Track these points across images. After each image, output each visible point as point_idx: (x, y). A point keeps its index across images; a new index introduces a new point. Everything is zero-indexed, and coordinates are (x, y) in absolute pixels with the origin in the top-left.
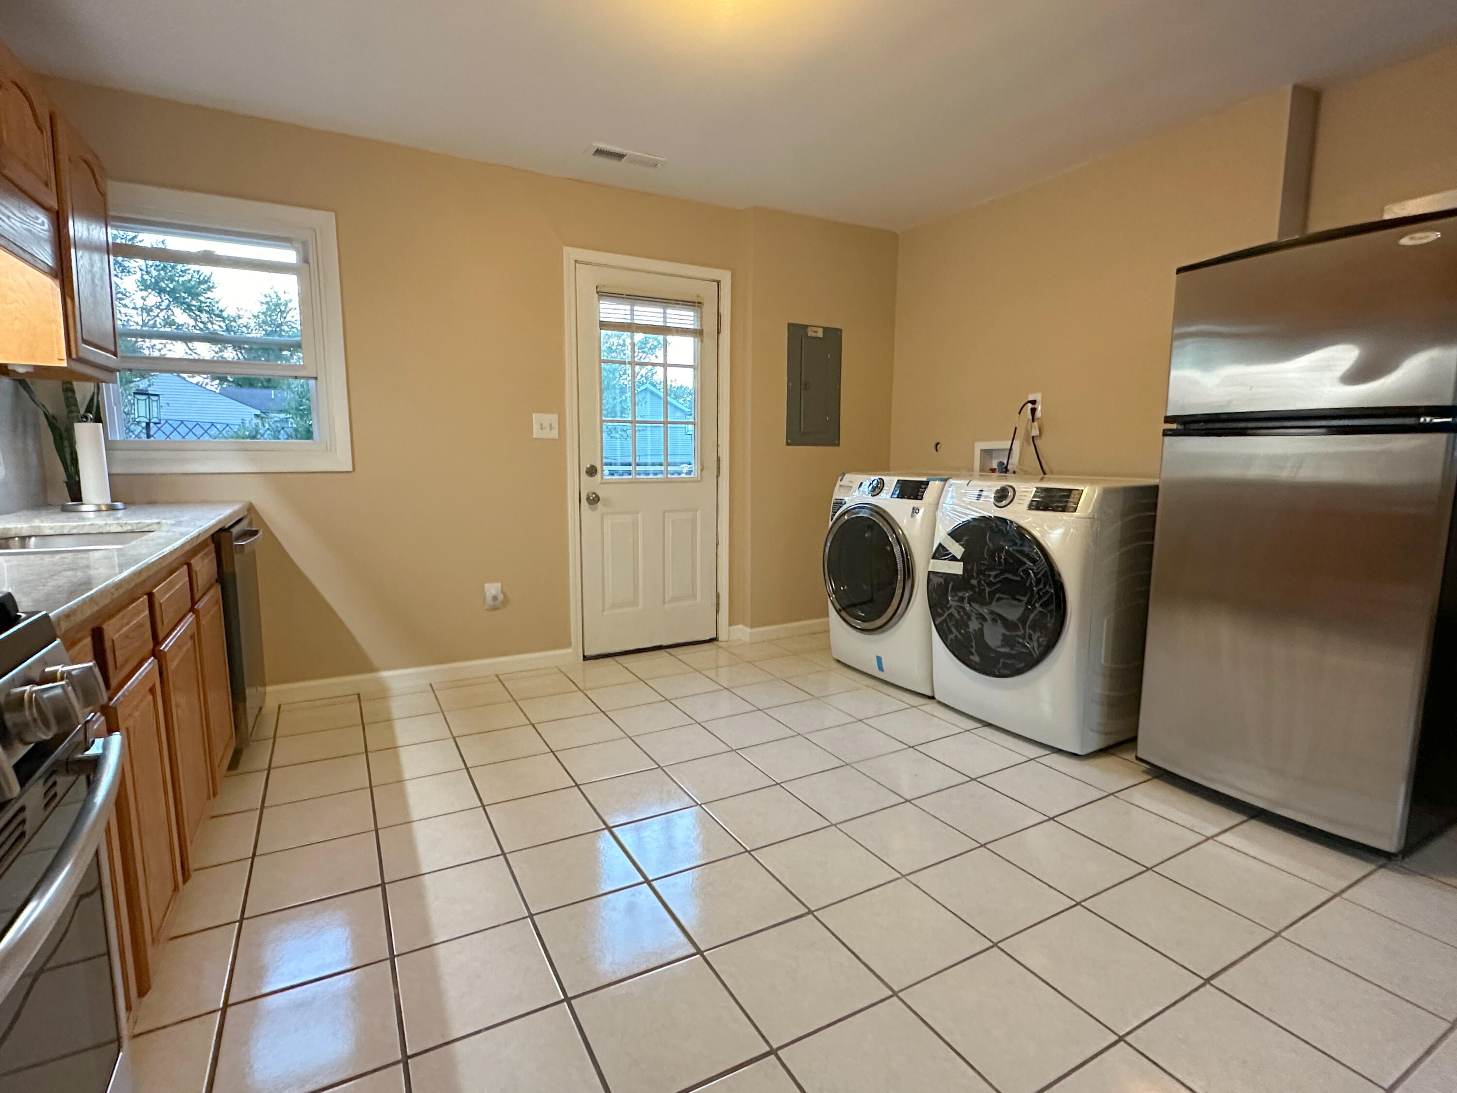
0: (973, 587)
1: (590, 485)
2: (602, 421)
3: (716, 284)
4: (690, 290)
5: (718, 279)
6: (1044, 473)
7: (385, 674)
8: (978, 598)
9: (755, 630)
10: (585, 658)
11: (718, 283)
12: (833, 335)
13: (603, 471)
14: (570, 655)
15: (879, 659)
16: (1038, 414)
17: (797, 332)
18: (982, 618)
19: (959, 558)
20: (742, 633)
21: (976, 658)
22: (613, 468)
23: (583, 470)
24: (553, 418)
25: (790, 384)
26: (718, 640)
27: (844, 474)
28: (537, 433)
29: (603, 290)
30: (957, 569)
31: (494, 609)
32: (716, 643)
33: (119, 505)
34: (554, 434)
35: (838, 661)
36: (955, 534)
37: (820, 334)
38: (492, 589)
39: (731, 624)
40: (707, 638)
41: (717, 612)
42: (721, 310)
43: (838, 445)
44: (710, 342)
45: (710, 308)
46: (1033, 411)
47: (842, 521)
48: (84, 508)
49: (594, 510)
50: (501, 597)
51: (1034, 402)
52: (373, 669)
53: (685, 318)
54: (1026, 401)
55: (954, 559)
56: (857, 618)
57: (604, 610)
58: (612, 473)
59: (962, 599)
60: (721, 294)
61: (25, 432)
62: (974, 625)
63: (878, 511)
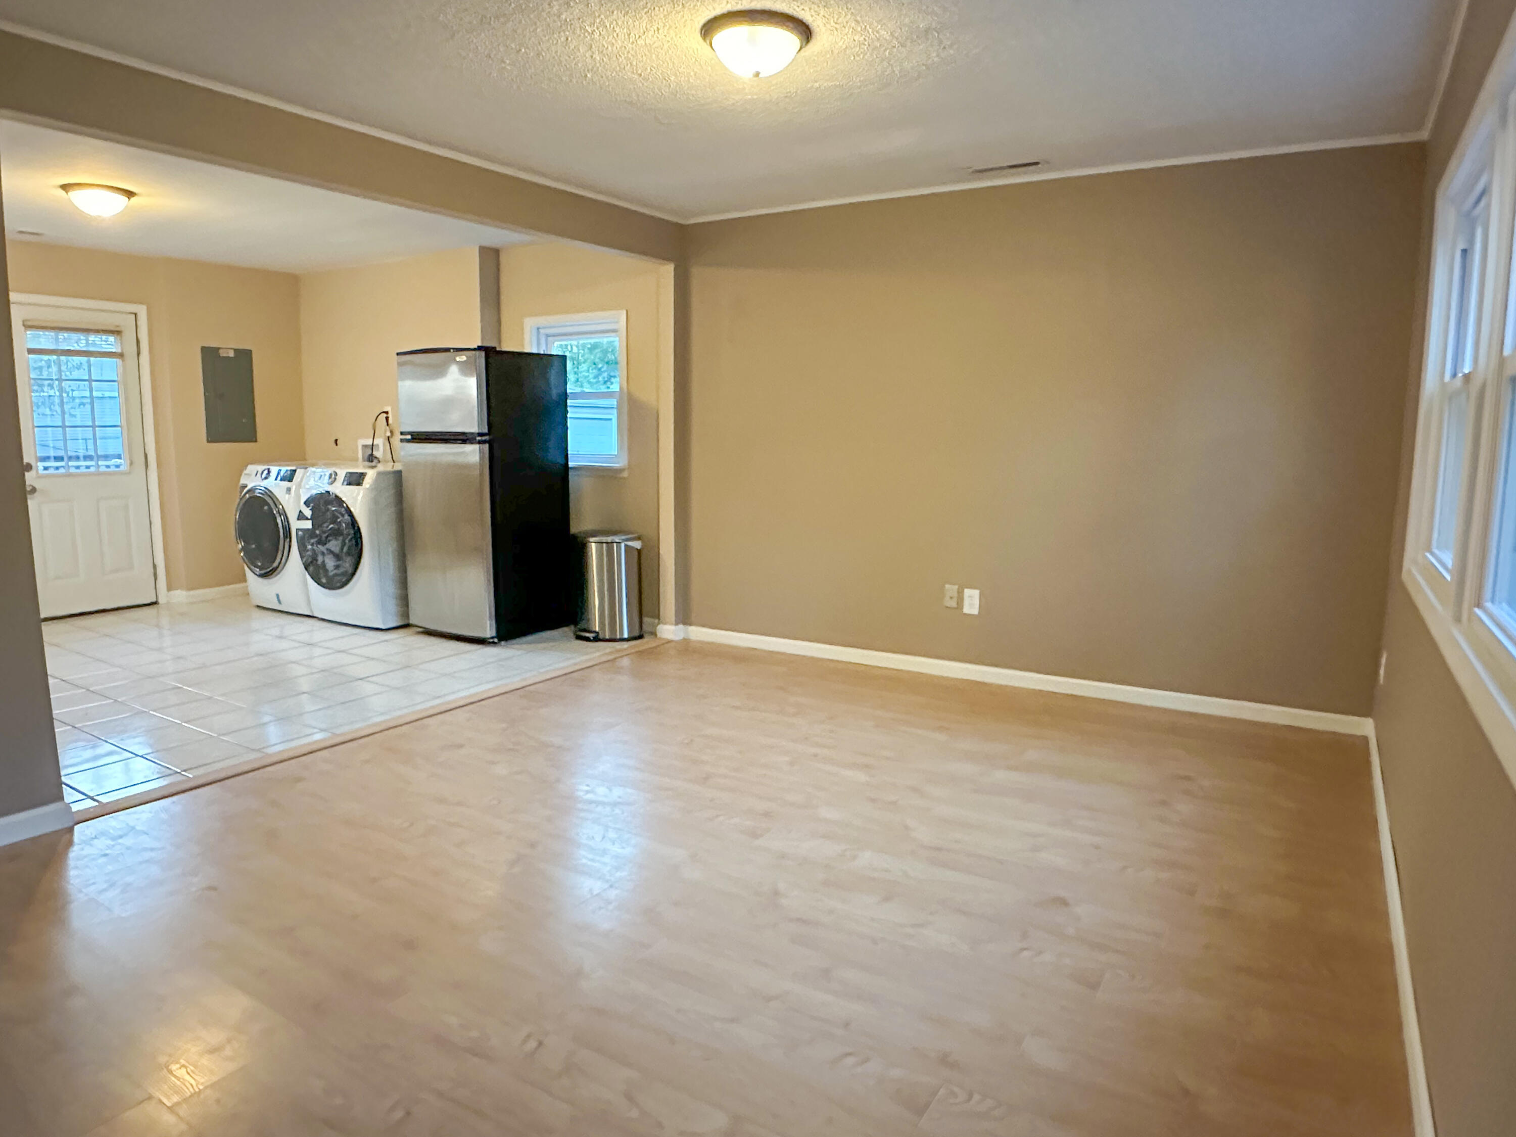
0: (317, 536)
1: (29, 479)
2: (35, 428)
3: (134, 316)
4: (110, 321)
5: (135, 312)
6: (394, 462)
8: (321, 542)
9: (192, 593)
11: (136, 314)
12: (244, 356)
13: (38, 467)
15: (278, 596)
16: (390, 421)
17: (210, 355)
18: (323, 554)
19: (309, 517)
20: (180, 596)
21: (324, 581)
22: (47, 464)
25: (207, 394)
26: (158, 604)
27: (246, 466)
29: (29, 323)
30: (308, 525)
32: (155, 606)
35: (258, 606)
36: (307, 503)
37: (231, 354)
39: (169, 588)
40: (148, 602)
41: (156, 579)
42: (139, 336)
43: (256, 441)
44: (131, 362)
45: (129, 335)
46: (387, 418)
47: (244, 500)
49: (33, 499)
51: (387, 413)
53: (109, 343)
54: (382, 411)
55: (307, 519)
56: (256, 566)
57: (49, 580)
58: (46, 468)
59: (312, 545)
60: (139, 323)
62: (320, 559)
63: (269, 493)
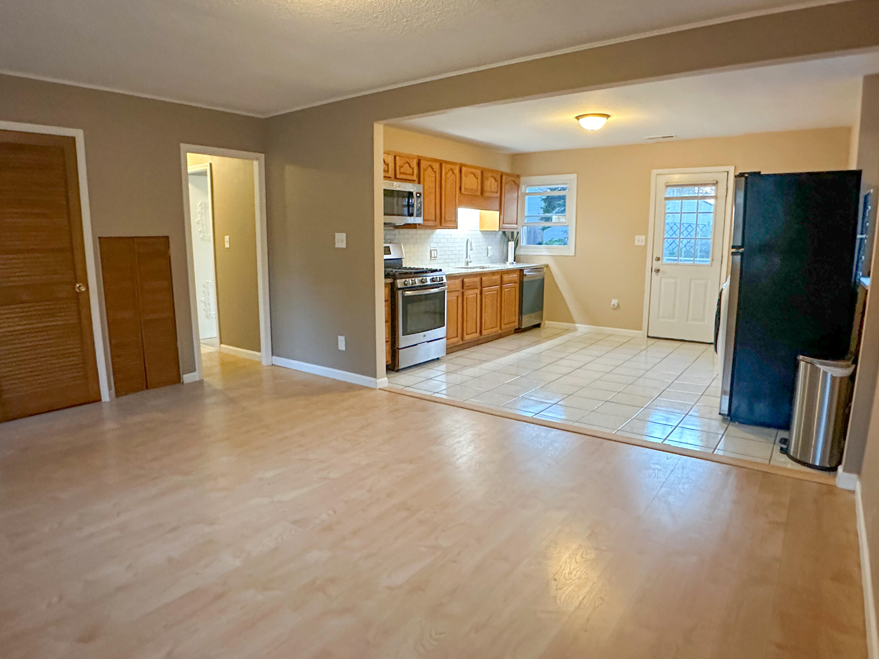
1: (656, 265)
2: (664, 239)
3: (725, 174)
4: (710, 177)
7: (577, 325)
10: (648, 337)
11: (728, 172)
13: (663, 259)
14: (642, 333)
22: (668, 258)
23: (654, 258)
24: (643, 237)
28: (636, 243)
29: (668, 184)
31: (614, 309)
33: (515, 262)
34: (643, 244)
38: (615, 302)
42: (728, 185)
44: (722, 201)
45: (722, 185)
48: (507, 263)
49: (657, 275)
50: (616, 305)
52: (574, 322)
53: (709, 190)
57: (658, 318)
58: (668, 260)
60: (729, 177)
61: (504, 244)
